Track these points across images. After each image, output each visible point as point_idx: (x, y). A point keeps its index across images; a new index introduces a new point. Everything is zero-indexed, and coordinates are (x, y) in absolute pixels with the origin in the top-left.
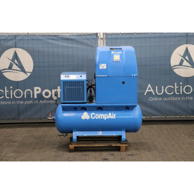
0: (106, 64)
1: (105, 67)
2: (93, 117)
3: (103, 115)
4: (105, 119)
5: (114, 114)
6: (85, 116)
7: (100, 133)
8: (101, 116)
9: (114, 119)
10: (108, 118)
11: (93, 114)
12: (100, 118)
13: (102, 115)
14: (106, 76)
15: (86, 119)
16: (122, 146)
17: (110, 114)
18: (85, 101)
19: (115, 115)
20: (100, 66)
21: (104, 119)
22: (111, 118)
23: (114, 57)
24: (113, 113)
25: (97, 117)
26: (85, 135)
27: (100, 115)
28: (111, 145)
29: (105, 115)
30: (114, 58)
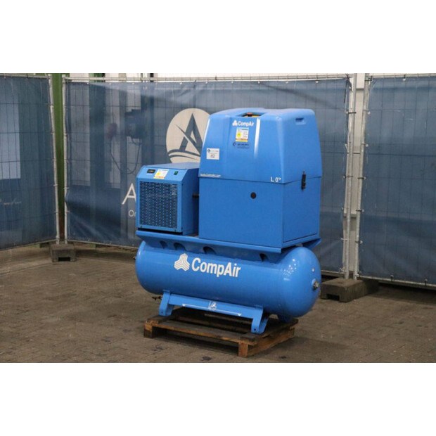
0: (218, 150)
1: (217, 157)
2: (196, 267)
3: (215, 265)
4: (218, 276)
5: (236, 267)
6: (182, 262)
7: (213, 307)
8: (210, 267)
9: (235, 277)
10: (222, 275)
11: (197, 261)
12: (208, 272)
13: (212, 265)
14: (218, 176)
15: (181, 270)
16: (242, 344)
17: (229, 265)
18: (179, 230)
19: (239, 269)
20: (208, 153)
21: (216, 275)
22: (230, 275)
23: (237, 133)
24: (235, 264)
25: (203, 268)
26: (184, 305)
27: (209, 265)
28: (219, 336)
29: (220, 266)
30: (237, 137)
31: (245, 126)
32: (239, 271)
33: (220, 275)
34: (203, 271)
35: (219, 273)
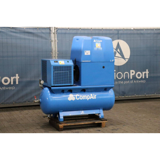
0: (90, 51)
1: (89, 54)
2: (78, 98)
4: (88, 100)
5: (94, 95)
6: (71, 97)
7: (82, 113)
8: (84, 97)
9: (95, 99)
10: (90, 99)
11: (77, 96)
12: (83, 99)
13: (85, 96)
14: (90, 61)
15: (72, 100)
16: (103, 123)
17: (91, 95)
18: (72, 84)
19: (95, 96)
20: (85, 52)
21: (87, 99)
22: (93, 98)
23: (96, 45)
24: (94, 94)
26: (70, 115)
27: (83, 96)
28: (94, 122)
29: (88, 96)
30: (96, 46)
31: (99, 42)
32: (96, 96)
33: (89, 99)
34: (81, 99)
35: (88, 99)
